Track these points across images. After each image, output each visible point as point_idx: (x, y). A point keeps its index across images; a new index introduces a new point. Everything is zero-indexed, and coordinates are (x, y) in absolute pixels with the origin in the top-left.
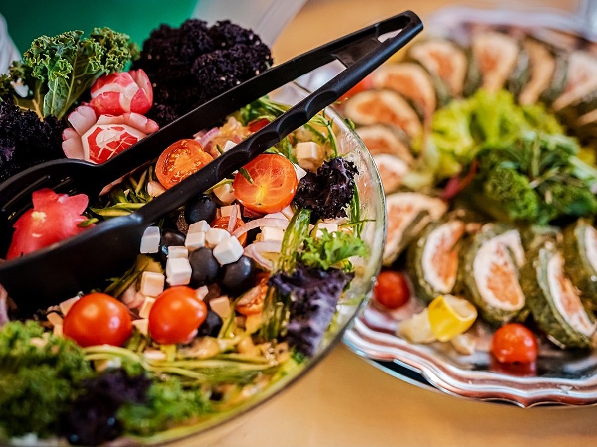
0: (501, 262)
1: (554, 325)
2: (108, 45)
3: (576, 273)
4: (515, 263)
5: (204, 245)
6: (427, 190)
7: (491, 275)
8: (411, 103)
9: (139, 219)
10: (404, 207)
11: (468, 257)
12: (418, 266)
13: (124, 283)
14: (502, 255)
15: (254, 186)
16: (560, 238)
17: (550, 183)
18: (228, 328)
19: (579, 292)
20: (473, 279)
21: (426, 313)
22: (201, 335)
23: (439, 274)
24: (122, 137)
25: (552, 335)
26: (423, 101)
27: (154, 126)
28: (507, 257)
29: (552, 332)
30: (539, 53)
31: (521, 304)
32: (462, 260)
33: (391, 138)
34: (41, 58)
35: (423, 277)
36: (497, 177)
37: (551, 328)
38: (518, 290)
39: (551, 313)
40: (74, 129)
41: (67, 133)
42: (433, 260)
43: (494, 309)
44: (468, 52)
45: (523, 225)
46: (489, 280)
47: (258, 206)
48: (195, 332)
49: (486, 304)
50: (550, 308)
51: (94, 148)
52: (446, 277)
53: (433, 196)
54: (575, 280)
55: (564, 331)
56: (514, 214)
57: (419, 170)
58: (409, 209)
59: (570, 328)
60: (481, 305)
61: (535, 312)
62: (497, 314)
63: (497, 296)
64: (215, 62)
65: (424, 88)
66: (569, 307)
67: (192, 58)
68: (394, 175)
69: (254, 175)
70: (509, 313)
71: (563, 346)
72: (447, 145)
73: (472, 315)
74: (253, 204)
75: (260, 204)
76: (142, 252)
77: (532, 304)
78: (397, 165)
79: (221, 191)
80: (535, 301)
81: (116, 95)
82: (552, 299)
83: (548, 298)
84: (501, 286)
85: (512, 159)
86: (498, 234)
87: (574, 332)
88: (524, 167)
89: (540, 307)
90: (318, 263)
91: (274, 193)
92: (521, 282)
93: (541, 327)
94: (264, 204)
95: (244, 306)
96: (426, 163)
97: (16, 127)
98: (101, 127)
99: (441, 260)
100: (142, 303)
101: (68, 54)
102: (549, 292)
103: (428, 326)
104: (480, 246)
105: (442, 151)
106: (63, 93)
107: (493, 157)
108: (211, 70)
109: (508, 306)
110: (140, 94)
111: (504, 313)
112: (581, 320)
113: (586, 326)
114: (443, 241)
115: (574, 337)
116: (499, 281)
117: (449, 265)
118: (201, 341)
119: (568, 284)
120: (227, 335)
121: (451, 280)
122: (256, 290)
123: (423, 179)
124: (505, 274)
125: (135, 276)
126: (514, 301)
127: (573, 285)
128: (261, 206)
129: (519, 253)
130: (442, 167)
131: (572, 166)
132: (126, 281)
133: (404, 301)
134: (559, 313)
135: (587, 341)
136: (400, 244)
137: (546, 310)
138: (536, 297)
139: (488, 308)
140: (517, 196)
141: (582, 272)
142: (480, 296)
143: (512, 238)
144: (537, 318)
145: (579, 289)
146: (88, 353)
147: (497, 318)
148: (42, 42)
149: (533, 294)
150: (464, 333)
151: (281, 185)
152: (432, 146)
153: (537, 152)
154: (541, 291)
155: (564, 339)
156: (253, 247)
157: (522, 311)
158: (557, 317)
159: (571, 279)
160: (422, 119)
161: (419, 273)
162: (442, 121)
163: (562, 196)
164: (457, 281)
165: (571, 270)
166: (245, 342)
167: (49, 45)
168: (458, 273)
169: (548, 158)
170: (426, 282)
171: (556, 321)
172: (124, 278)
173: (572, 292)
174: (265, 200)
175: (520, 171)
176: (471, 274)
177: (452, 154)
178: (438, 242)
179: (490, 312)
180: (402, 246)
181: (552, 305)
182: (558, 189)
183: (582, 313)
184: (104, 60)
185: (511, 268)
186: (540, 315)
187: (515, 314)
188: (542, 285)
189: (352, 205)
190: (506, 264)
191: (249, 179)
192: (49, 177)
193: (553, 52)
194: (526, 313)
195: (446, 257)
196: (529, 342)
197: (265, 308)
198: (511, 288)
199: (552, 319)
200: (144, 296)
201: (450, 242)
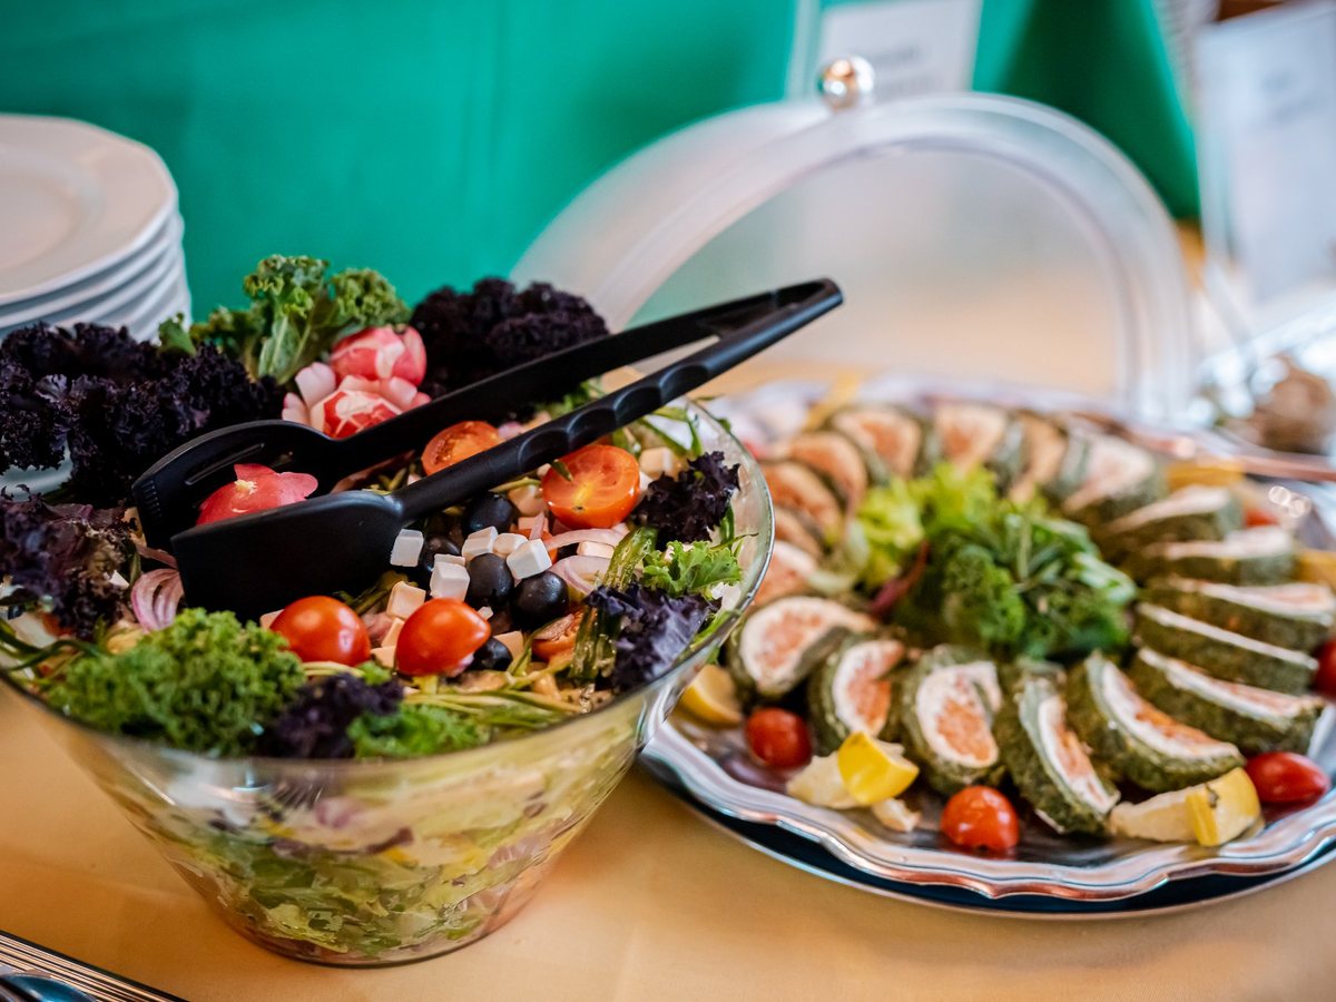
0: (963, 700)
1: (1044, 788)
2: (367, 287)
3: (1086, 720)
4: (987, 705)
5: (491, 552)
6: (847, 597)
7: (945, 715)
8: (827, 480)
9: (399, 507)
10: (807, 617)
11: (908, 684)
12: (825, 693)
13: (360, 604)
14: (966, 691)
15: (573, 485)
16: (1062, 677)
17: (1047, 588)
18: (519, 665)
19: (1089, 750)
20: (915, 718)
21: (833, 758)
22: (476, 667)
23: (860, 711)
24: (376, 409)
25: (1043, 809)
26: (849, 483)
27: (424, 400)
28: (973, 694)
29: (1043, 803)
30: (1043, 434)
31: (992, 756)
32: (896, 692)
33: (790, 524)
34: (269, 282)
35: (833, 711)
36: (959, 563)
37: (1041, 795)
38: (990, 741)
39: (1040, 768)
40: (301, 398)
41: (290, 398)
42: (851, 686)
43: (947, 763)
44: (925, 426)
45: (1004, 653)
46: (941, 721)
47: (578, 512)
48: (468, 659)
49: (935, 755)
50: (1038, 759)
51: (331, 419)
52: (872, 718)
53: (857, 609)
54: (1084, 731)
55: (1060, 796)
56: (987, 631)
57: (836, 569)
58: (815, 621)
59: (1071, 792)
60: (927, 756)
61: (1015, 769)
62: (952, 771)
63: (953, 745)
64: (526, 329)
65: (850, 467)
66: (1072, 765)
67: (489, 325)
68: (793, 573)
69: (575, 471)
70: (974, 771)
71: (1061, 829)
72: (881, 535)
73: (910, 771)
74: (570, 508)
75: (580, 508)
76: (392, 562)
77: (1009, 759)
78: (800, 561)
79: (521, 495)
80: (1015, 752)
81: (371, 354)
82: (1044, 749)
83: (1037, 746)
84: (960, 730)
85: (987, 546)
86: (959, 662)
87: (1078, 802)
88: (1004, 557)
89: (1022, 760)
90: (667, 585)
91: (605, 493)
92: (994, 732)
93: (1024, 795)
94: (586, 508)
95: (544, 641)
96: (847, 557)
97: (215, 379)
98: (346, 391)
99: (864, 691)
100: (388, 627)
101: (307, 287)
102: (1039, 736)
103: (837, 778)
104: (928, 672)
105: (876, 545)
106: (291, 346)
107: (954, 540)
108: (517, 338)
109: (971, 761)
110: (407, 356)
111: (963, 770)
112: (1090, 787)
113: (1099, 798)
114: (868, 664)
115: (1078, 810)
116: (957, 724)
117: (876, 703)
118: (477, 676)
119: (1072, 740)
120: (518, 672)
121: (880, 723)
122: (567, 620)
123: (841, 582)
124: (969, 717)
125: (379, 594)
126: (980, 755)
127: (1080, 740)
128: (582, 511)
129: (995, 696)
130: (871, 566)
131: (1080, 567)
132: (364, 602)
133: (802, 758)
134: (1053, 769)
135: (1100, 819)
136: (798, 668)
137: (1033, 764)
138: (1018, 745)
139: (938, 763)
140: (990, 593)
141: (1095, 718)
142: (926, 743)
143: (985, 671)
144: (1017, 779)
145: (1090, 745)
146: (307, 669)
147: (954, 777)
148: (275, 261)
149: (1012, 741)
150: (898, 798)
151: (615, 483)
152: (857, 535)
153: (1026, 544)
154: (1025, 734)
155: (1062, 814)
156: (567, 562)
157: (994, 768)
158: (1049, 772)
159: (1077, 732)
160: (843, 504)
161: (827, 704)
162: (878, 503)
163: (1065, 610)
164: (887, 725)
165: (1078, 718)
166: (545, 680)
167: (284, 266)
168: (890, 713)
169: (1045, 554)
170: (838, 720)
171: (1048, 781)
172: (363, 597)
173: (1079, 751)
174: (588, 503)
175: (998, 563)
176: (912, 709)
177: (890, 548)
178: (860, 665)
179: (942, 769)
180: (803, 673)
181: (1041, 755)
182: (1060, 599)
183: (1093, 777)
184: (359, 302)
185: (979, 710)
186: (1022, 773)
187: (982, 774)
188: (1027, 725)
189: (723, 529)
190: (971, 704)
191: (566, 476)
192: (262, 445)
193: (1063, 433)
194: (1001, 770)
195: (873, 689)
196: (1005, 817)
197: (579, 638)
198: (978, 736)
199: (1042, 778)
200: (392, 617)
201: (879, 668)
